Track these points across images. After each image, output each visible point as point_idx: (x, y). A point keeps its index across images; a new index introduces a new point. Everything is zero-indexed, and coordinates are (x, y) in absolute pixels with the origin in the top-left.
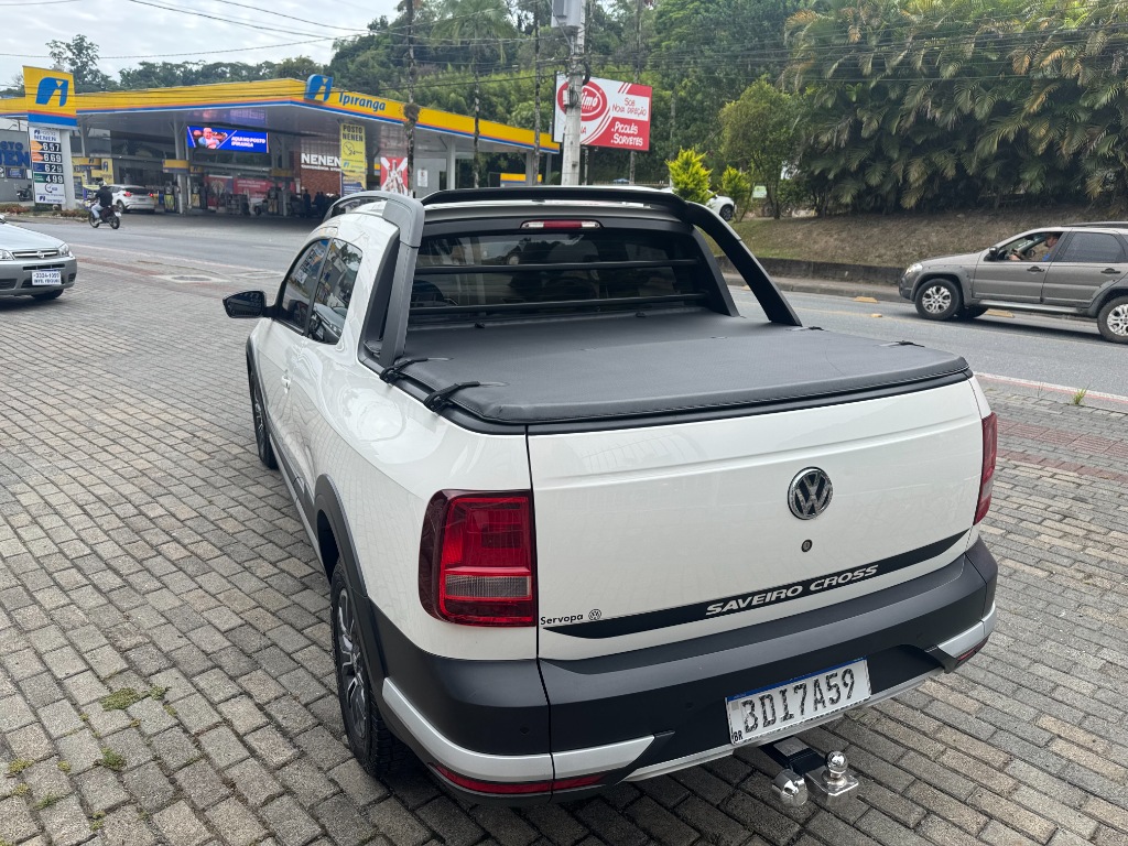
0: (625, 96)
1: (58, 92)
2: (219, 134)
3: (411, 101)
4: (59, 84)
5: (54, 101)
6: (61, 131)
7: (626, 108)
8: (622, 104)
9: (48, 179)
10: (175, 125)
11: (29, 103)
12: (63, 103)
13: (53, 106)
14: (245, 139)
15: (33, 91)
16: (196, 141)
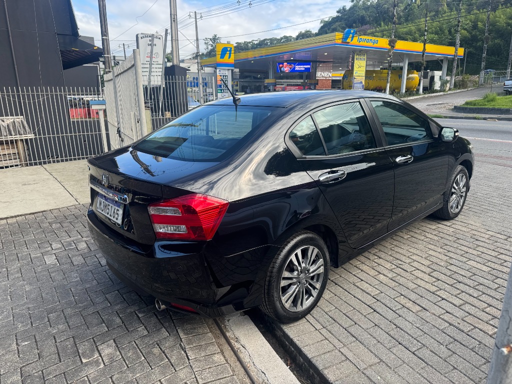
1: (228, 52)
2: (290, 65)
3: (393, 37)
4: (229, 49)
5: (227, 56)
6: (228, 70)
9: (223, 91)
10: (271, 63)
12: (229, 57)
13: (226, 59)
14: (301, 66)
16: (280, 69)
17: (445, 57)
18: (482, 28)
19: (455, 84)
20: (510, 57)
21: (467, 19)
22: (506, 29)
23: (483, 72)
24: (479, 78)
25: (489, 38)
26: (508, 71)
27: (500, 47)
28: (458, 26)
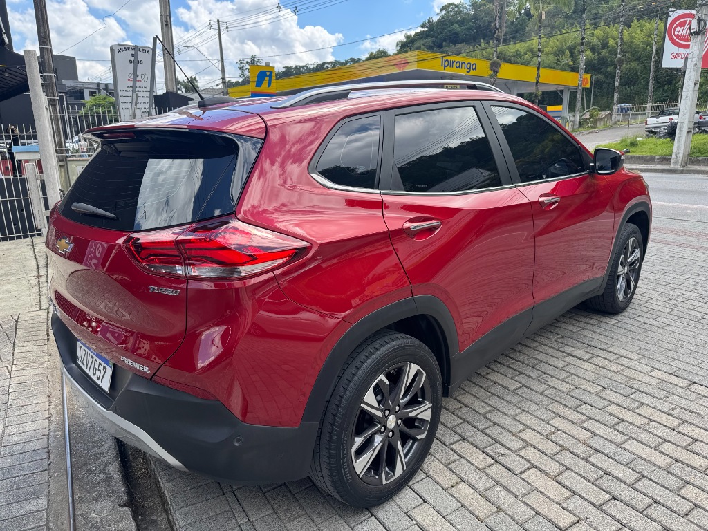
1: (267, 78)
3: (495, 58)
4: (268, 74)
5: (265, 83)
12: (269, 85)
15: (254, 80)
17: (565, 87)
18: (613, 47)
19: (580, 123)
20: (651, 86)
21: (595, 36)
22: (645, 50)
23: (615, 108)
24: (611, 115)
25: (623, 61)
26: (649, 105)
27: (637, 72)
28: (582, 44)
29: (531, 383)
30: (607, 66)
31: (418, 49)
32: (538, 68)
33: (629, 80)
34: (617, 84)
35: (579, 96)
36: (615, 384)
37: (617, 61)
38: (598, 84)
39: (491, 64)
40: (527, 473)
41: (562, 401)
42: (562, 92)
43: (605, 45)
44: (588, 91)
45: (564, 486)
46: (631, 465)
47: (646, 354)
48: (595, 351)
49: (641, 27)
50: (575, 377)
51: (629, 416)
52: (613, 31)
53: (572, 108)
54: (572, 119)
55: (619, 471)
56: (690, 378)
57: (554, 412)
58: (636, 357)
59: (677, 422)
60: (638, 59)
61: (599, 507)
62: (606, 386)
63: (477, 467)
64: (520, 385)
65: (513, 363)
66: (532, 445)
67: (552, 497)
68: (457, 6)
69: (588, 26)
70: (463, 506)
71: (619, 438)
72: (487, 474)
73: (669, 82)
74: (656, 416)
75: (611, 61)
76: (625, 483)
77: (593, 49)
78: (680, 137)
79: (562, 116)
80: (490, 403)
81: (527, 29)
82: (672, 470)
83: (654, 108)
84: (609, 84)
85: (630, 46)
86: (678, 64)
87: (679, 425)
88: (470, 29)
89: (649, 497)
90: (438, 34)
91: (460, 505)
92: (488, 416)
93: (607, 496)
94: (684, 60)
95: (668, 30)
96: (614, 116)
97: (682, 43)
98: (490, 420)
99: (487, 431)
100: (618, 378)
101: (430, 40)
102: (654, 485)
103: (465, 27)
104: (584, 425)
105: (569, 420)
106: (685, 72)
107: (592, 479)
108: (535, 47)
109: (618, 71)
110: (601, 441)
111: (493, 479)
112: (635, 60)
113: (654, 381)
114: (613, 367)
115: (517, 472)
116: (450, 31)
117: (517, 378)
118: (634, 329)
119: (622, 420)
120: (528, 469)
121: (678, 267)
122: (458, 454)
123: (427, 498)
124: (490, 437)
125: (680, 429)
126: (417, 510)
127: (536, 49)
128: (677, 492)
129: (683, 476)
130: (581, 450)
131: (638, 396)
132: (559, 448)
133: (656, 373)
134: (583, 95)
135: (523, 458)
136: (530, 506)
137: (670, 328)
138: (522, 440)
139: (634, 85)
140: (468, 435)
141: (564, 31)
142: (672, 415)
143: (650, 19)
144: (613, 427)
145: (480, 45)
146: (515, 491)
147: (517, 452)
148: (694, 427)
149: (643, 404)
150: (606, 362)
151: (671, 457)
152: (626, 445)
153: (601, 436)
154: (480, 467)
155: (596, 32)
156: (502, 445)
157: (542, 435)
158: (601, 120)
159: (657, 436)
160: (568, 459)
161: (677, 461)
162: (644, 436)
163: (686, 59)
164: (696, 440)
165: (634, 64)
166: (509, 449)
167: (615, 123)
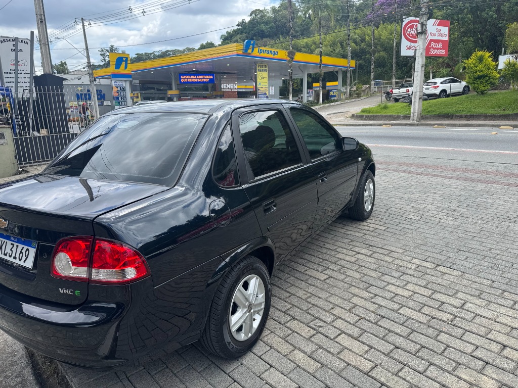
0: (436, 27)
1: (124, 63)
3: (291, 49)
4: (124, 59)
6: (125, 81)
7: (437, 33)
8: (435, 32)
10: (173, 74)
11: (112, 69)
12: (126, 68)
13: (122, 70)
17: (339, 69)
18: (369, 41)
19: (350, 93)
20: (394, 68)
21: (356, 34)
22: (388, 43)
23: (373, 83)
24: (370, 87)
25: (375, 51)
26: (394, 81)
27: (385, 59)
28: (349, 40)
29: (334, 274)
30: (366, 54)
31: (236, 41)
32: (321, 56)
33: (380, 64)
34: (373, 67)
35: (348, 75)
36: (390, 270)
37: (372, 51)
38: (360, 67)
39: (288, 53)
40: (339, 337)
41: (357, 285)
42: (337, 72)
43: (363, 40)
44: (354, 72)
45: (364, 343)
46: (405, 324)
47: (407, 248)
48: (375, 249)
49: (385, 28)
50: (363, 268)
51: (400, 291)
52: (368, 30)
53: (344, 83)
54: (345, 91)
55: (399, 329)
56: (436, 262)
57: (352, 294)
58: (401, 251)
59: (430, 292)
60: (385, 50)
61: (388, 355)
62: (385, 272)
63: (305, 337)
64: (327, 276)
65: (321, 262)
66: (340, 318)
67: (357, 352)
68: (261, 11)
69: (351, 27)
70: (298, 366)
71: (396, 307)
72: (312, 342)
73: (405, 65)
74: (417, 289)
75: (368, 51)
76: (403, 336)
77: (356, 43)
78: (415, 102)
79: (338, 89)
80: (309, 291)
81: (312, 28)
82: (431, 324)
83: (397, 83)
84: (367, 67)
85: (379, 41)
86: (411, 53)
87: (432, 294)
88: (272, 28)
89: (418, 344)
90: (250, 31)
91: (295, 366)
92: (309, 300)
93: (392, 347)
94: (414, 51)
95: (403, 31)
96: (372, 88)
97: (412, 39)
98: (310, 303)
99: (309, 311)
100: (392, 266)
101: (244, 35)
102: (421, 335)
103: (268, 27)
104: (373, 300)
105: (363, 298)
106: (415, 59)
107: (381, 336)
108: (318, 41)
109: (373, 58)
110: (385, 310)
111: (317, 344)
112: (383, 51)
113: (414, 267)
114: (388, 259)
115: (332, 337)
116: (258, 29)
117: (325, 272)
118: (398, 232)
119: (397, 295)
120: (339, 335)
121: (421, 189)
122: (291, 329)
123: (273, 364)
124: (312, 315)
125: (433, 296)
126: (267, 373)
127: (318, 43)
128: (436, 338)
129: (438, 327)
130: (372, 317)
131: (405, 277)
132: (358, 318)
133: (414, 261)
134: (351, 74)
135: (335, 327)
136: (343, 360)
137: (421, 230)
138: (333, 314)
139: (384, 67)
140: (296, 315)
141: (336, 31)
142: (427, 288)
143: (391, 23)
144: (391, 299)
145: (280, 40)
146: (332, 350)
147: (331, 324)
148: (442, 295)
149: (408, 282)
150: (382, 256)
151: (429, 316)
152: (401, 311)
153: (384, 307)
154: (307, 337)
155: (357, 31)
156: (321, 320)
157: (346, 310)
158: (363, 91)
159: (419, 302)
160: (364, 325)
161: (433, 318)
162: (411, 303)
163: (416, 50)
164: (443, 303)
165: (382, 53)
166: (325, 322)
167: (373, 94)
